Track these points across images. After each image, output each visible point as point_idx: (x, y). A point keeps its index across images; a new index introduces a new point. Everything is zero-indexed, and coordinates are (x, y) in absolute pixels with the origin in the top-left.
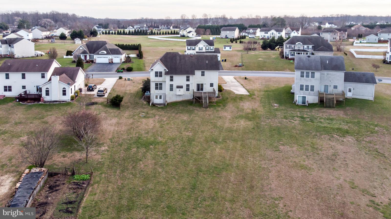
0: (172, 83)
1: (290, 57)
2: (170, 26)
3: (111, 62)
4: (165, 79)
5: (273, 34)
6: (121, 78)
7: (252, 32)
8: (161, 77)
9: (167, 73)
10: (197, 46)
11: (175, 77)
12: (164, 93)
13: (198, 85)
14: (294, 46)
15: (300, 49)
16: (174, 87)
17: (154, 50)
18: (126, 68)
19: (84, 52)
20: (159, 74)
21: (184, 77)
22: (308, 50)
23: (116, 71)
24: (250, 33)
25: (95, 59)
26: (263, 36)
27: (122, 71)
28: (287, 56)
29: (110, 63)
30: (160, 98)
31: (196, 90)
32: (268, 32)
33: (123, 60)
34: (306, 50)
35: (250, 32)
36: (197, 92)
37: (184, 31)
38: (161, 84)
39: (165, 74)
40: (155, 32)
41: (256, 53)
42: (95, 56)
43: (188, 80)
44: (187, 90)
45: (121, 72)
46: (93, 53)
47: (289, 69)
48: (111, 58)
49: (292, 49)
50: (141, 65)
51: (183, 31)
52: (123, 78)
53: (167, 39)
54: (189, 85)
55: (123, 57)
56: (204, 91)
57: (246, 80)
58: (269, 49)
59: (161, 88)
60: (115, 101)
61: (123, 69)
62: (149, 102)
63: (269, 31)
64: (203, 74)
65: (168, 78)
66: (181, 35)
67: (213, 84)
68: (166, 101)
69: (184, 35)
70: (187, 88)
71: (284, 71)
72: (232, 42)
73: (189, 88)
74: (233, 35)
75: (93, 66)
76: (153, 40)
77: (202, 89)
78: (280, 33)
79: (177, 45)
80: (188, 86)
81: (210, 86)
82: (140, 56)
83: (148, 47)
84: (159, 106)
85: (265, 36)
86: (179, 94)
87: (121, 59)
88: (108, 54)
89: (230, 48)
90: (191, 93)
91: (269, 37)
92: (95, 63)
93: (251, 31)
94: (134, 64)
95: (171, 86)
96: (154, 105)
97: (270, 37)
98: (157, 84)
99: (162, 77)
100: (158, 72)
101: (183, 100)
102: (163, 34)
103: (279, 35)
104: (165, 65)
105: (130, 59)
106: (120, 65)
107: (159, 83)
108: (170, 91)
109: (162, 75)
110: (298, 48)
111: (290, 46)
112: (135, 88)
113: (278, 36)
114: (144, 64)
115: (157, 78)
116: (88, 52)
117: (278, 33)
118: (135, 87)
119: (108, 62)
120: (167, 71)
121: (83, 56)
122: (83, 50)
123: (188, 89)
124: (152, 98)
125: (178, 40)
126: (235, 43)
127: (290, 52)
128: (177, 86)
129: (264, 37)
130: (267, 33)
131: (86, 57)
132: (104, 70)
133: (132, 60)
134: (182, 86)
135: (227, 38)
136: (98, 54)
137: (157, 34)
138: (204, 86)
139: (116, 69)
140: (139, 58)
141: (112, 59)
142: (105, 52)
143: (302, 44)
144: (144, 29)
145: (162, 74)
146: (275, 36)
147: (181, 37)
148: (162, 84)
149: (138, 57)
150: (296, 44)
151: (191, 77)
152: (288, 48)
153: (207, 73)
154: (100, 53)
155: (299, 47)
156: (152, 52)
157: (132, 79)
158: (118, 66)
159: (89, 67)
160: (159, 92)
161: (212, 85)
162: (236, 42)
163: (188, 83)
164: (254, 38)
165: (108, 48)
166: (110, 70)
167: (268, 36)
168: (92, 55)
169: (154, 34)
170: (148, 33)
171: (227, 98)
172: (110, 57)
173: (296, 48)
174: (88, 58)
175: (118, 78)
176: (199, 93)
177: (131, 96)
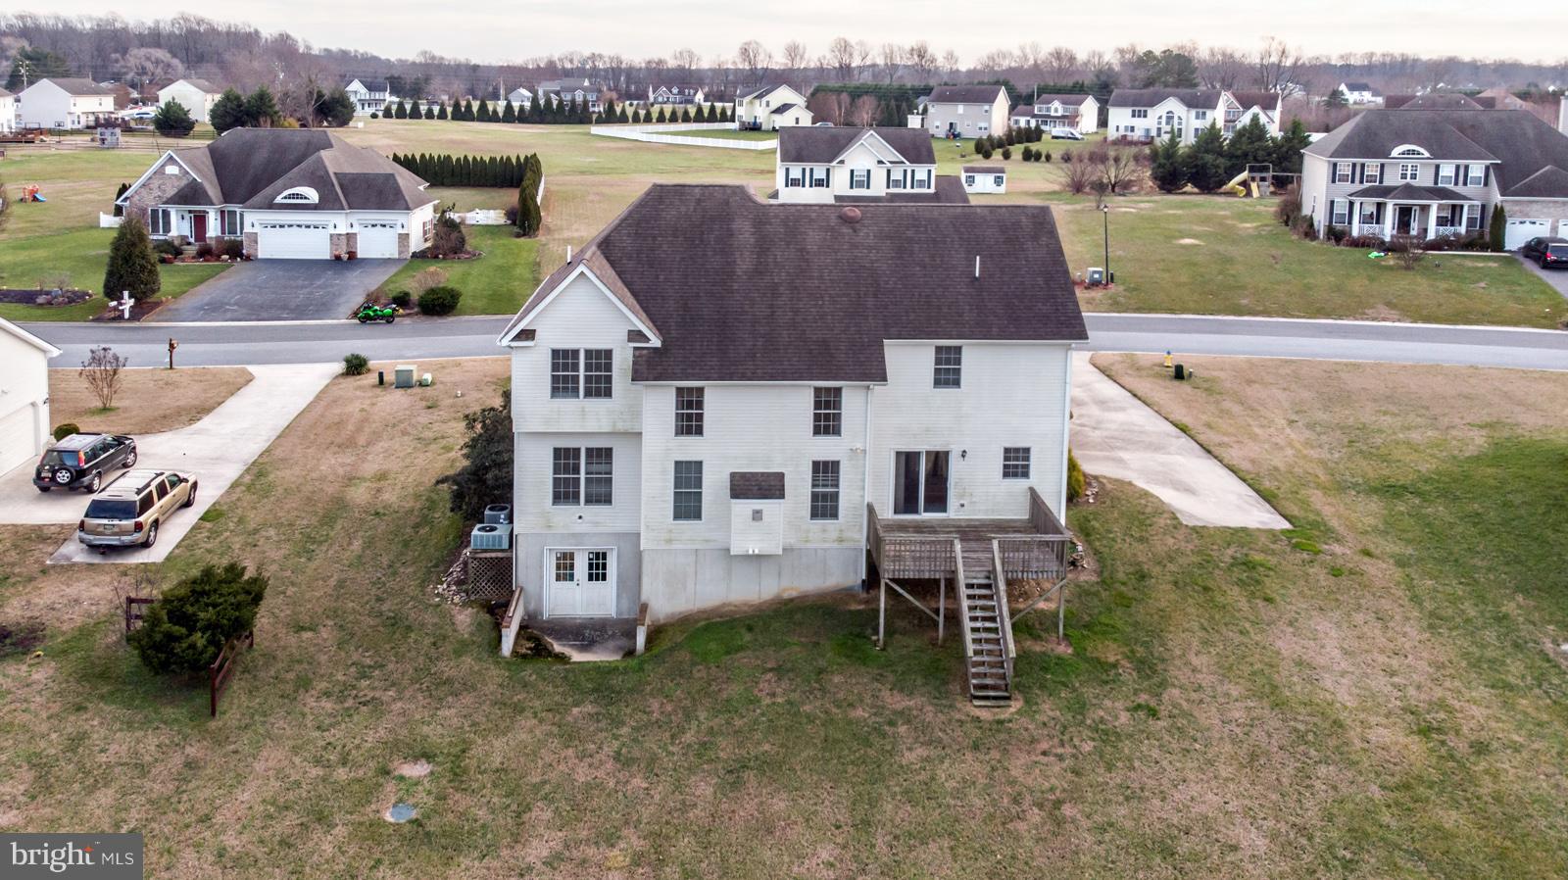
0: (690, 448)
1: (1355, 233)
2: (692, 92)
3: (345, 257)
4: (636, 413)
5: (1170, 119)
6: (356, 366)
7: (1059, 114)
8: (598, 394)
9: (649, 367)
10: (842, 162)
11: (721, 401)
12: (619, 536)
13: (907, 461)
14: (1382, 166)
15: (1416, 183)
16: (714, 484)
17: (606, 190)
18: (415, 297)
19: (191, 195)
20: (582, 373)
21: (797, 400)
22: (1460, 189)
23: (355, 315)
24: (1049, 116)
25: (254, 239)
26: (1126, 128)
27: (388, 311)
28: (1339, 226)
29: (338, 258)
30: (598, 569)
31: (887, 512)
32: (1150, 111)
33: (417, 244)
34: (1451, 186)
35: (1053, 114)
36: (902, 527)
37: (757, 102)
38: (602, 456)
39: (637, 376)
40: (623, 111)
41: (1142, 205)
42: (253, 221)
43: (827, 423)
44: (814, 515)
45: (382, 317)
46: (242, 201)
47: (1389, 305)
48: (343, 229)
49: (1366, 185)
50: (518, 271)
51: (751, 102)
52: (371, 364)
53: (680, 140)
54: (836, 464)
55: (418, 223)
56: (954, 512)
57: (1184, 387)
58: (1189, 188)
59: (603, 490)
60: (171, 637)
61: (402, 300)
62: (497, 611)
63: (1152, 104)
64: (947, 374)
65: (659, 404)
66: (742, 123)
67: (1027, 450)
68: (644, 608)
69: (755, 122)
70: (815, 497)
71: (1364, 316)
72: (987, 156)
73: (835, 496)
74: (983, 125)
75: (232, 279)
76: (612, 145)
77: (938, 498)
78: (1204, 114)
79: (727, 165)
80: (826, 471)
81: (1006, 475)
82: (524, 220)
83: (583, 173)
84: (577, 657)
85: (1132, 129)
86: (754, 549)
87: (404, 238)
88: (327, 203)
89: (998, 181)
90: (847, 534)
91: (1154, 133)
92: (248, 258)
93: (1056, 110)
94: (476, 269)
95: (688, 475)
96: (537, 639)
97: (1159, 135)
98: (565, 459)
99: (608, 393)
100: (576, 353)
101: (786, 595)
102: (661, 119)
103: (1203, 124)
104: (635, 294)
105: (454, 235)
106: (393, 270)
107: (583, 445)
108: (677, 517)
109: (609, 379)
110: (1404, 176)
111: (1354, 165)
112: (421, 460)
113: (1197, 130)
114: (539, 264)
115: (567, 404)
116: (213, 190)
117: (1193, 112)
118: (424, 443)
119: (327, 256)
120: (655, 342)
121: (187, 216)
122: (184, 182)
123: (824, 506)
124: (522, 575)
125: (731, 143)
126: (1001, 158)
127: (1357, 201)
128: (733, 475)
129: (1129, 133)
130: (1145, 116)
131: (200, 221)
132: (285, 308)
133: (471, 243)
134: (781, 476)
135: (956, 136)
136: (271, 206)
137: (636, 119)
138: (955, 470)
139: (357, 299)
140: (516, 229)
141: (350, 238)
142: (312, 195)
143: (1427, 155)
144: (579, 97)
145: (609, 367)
146: (1180, 130)
147: (741, 130)
148: (609, 452)
149: (514, 223)
150: (1395, 152)
151: (853, 400)
152: (1344, 178)
153: (978, 358)
154: (279, 200)
155: (1409, 173)
156: (597, 198)
157: (428, 377)
158: (374, 281)
159: (201, 288)
160: (584, 525)
161: (1016, 462)
162: (1007, 156)
163: (826, 448)
164: (1077, 139)
165: (331, 171)
166: (322, 309)
167: (1148, 131)
168: (237, 208)
169: (623, 119)
170: (594, 117)
171: (1142, 576)
172: (341, 222)
173: (1392, 179)
174: (213, 228)
175: (339, 367)
176: (919, 528)
177: (369, 543)
